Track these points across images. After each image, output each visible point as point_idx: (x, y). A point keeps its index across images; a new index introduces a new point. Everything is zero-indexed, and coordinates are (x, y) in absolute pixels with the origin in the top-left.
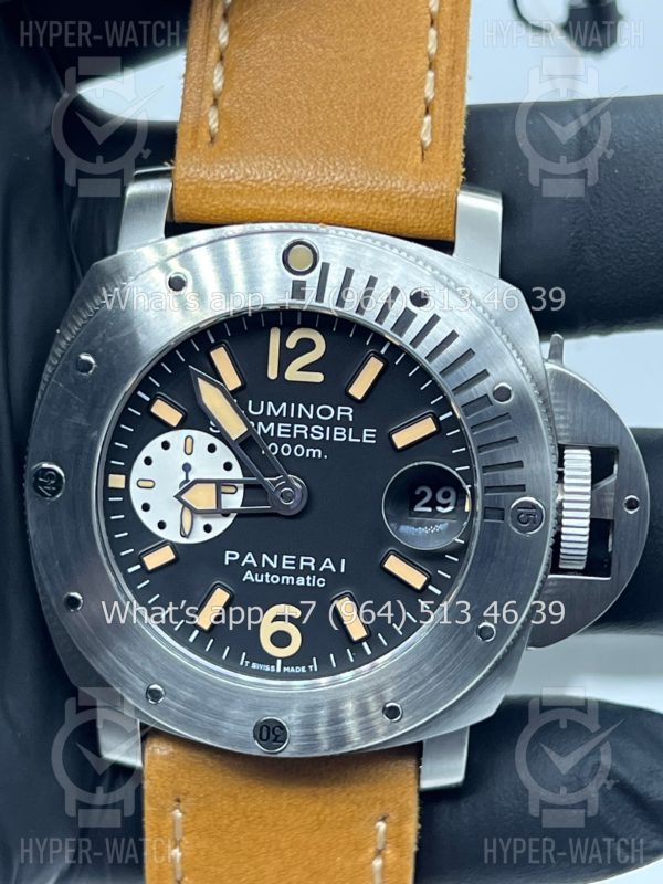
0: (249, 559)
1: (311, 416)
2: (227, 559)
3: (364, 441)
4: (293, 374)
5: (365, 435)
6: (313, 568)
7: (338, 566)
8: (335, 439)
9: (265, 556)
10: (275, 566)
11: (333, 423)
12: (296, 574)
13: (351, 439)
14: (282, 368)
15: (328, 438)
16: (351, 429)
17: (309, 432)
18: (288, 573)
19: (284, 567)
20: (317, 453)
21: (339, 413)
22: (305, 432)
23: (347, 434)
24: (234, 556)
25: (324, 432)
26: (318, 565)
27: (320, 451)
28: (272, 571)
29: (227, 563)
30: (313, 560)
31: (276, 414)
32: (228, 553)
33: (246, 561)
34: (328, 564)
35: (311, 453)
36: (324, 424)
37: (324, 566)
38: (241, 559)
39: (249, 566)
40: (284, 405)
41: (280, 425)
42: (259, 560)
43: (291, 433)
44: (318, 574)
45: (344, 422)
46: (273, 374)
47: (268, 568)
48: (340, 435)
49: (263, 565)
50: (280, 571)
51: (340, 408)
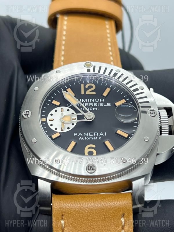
0: (80, 134)
1: (93, 101)
2: (74, 135)
3: (108, 105)
4: (88, 93)
5: (108, 104)
6: (98, 135)
7: (104, 134)
8: (100, 106)
9: (84, 133)
10: (87, 135)
11: (99, 102)
12: (93, 137)
13: (104, 105)
14: (85, 92)
15: (98, 105)
16: (104, 103)
17: (93, 105)
18: (91, 137)
19: (90, 135)
20: (96, 109)
21: (101, 100)
22: (92, 105)
23: (103, 104)
24: (76, 134)
25: (97, 104)
26: (99, 134)
27: (97, 109)
28: (87, 137)
29: (74, 136)
30: (97, 133)
31: (84, 101)
32: (74, 133)
33: (79, 135)
34: (101, 134)
35: (94, 109)
36: (97, 103)
37: (100, 134)
38: (78, 134)
39: (80, 136)
40: (86, 99)
41: (86, 104)
42: (83, 134)
43: (89, 105)
44: (99, 136)
45: (102, 102)
46: (83, 93)
47: (86, 136)
48: (101, 105)
49: (84, 135)
50: (89, 136)
51: (101, 99)
